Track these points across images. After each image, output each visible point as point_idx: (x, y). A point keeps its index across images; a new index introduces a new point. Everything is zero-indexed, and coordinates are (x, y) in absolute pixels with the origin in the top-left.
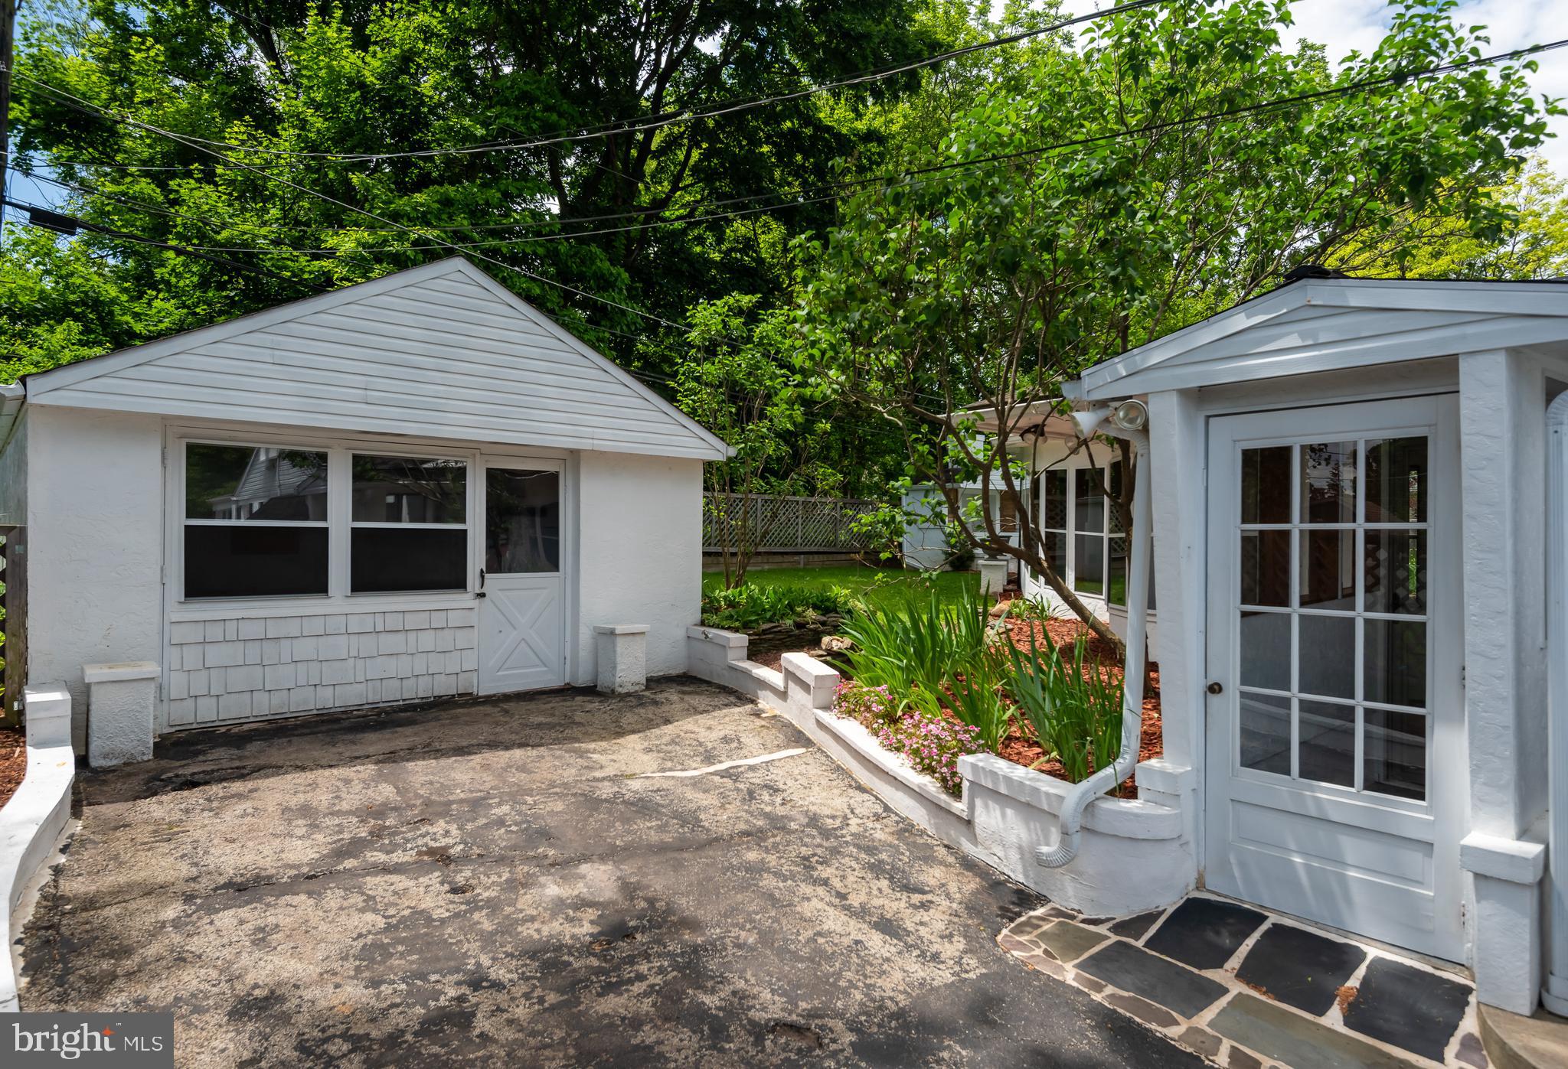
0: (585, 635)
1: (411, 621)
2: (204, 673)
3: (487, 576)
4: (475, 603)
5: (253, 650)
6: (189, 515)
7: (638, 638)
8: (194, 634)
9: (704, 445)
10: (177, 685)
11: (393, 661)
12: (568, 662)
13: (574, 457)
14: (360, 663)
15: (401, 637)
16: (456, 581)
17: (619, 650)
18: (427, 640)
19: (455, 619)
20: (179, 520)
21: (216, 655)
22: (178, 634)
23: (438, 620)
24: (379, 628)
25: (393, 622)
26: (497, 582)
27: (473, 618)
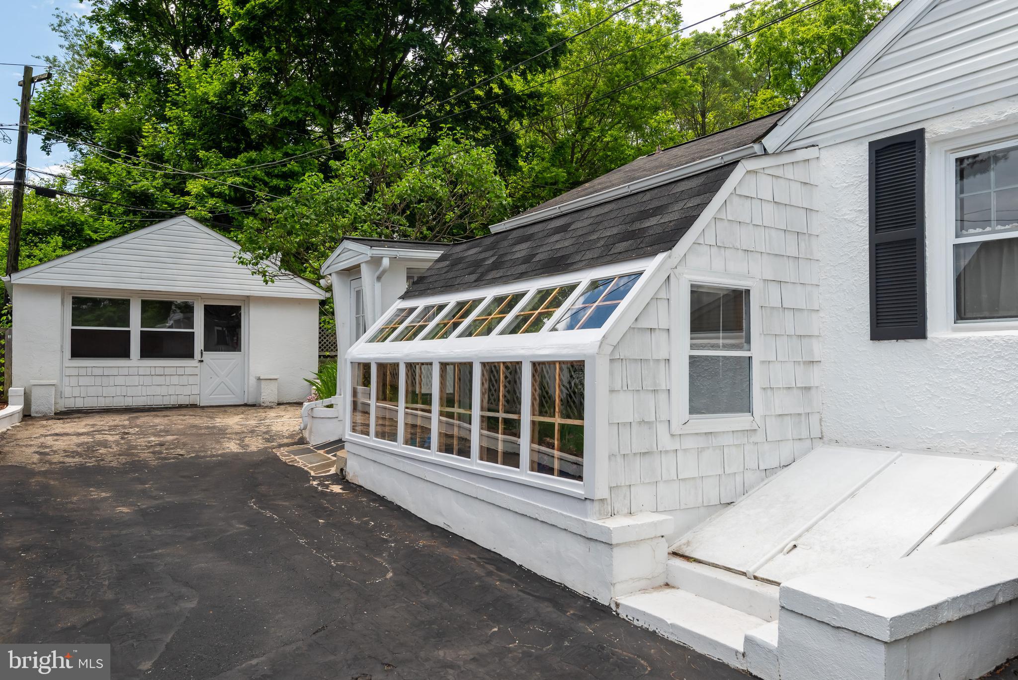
0: (252, 381)
1: (167, 371)
2: (78, 388)
3: (204, 352)
4: (198, 364)
5: (98, 379)
6: (73, 325)
7: (272, 381)
8: (74, 372)
9: (313, 292)
10: (67, 392)
11: (159, 388)
12: (246, 393)
13: (248, 299)
14: (144, 388)
15: (163, 377)
16: (189, 354)
17: (262, 386)
18: (175, 380)
19: (188, 371)
20: (69, 327)
21: (83, 381)
22: (68, 372)
23: (181, 371)
24: (153, 373)
25: (159, 371)
26: (209, 356)
27: (197, 371)
